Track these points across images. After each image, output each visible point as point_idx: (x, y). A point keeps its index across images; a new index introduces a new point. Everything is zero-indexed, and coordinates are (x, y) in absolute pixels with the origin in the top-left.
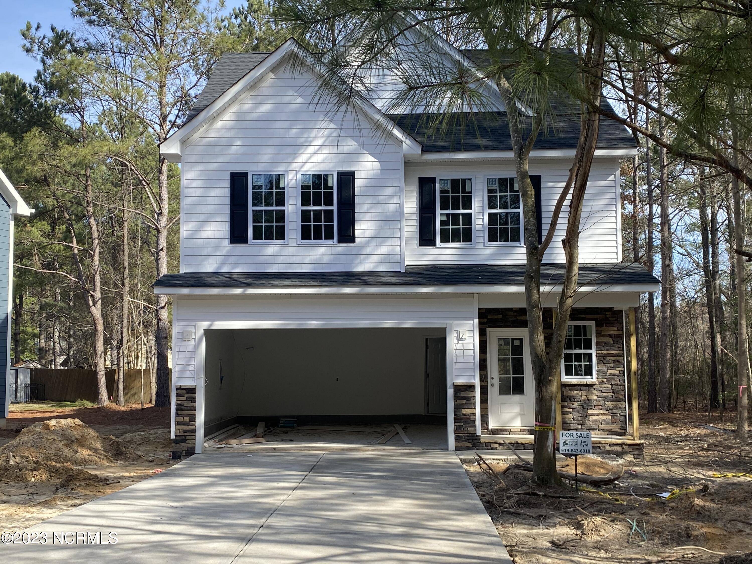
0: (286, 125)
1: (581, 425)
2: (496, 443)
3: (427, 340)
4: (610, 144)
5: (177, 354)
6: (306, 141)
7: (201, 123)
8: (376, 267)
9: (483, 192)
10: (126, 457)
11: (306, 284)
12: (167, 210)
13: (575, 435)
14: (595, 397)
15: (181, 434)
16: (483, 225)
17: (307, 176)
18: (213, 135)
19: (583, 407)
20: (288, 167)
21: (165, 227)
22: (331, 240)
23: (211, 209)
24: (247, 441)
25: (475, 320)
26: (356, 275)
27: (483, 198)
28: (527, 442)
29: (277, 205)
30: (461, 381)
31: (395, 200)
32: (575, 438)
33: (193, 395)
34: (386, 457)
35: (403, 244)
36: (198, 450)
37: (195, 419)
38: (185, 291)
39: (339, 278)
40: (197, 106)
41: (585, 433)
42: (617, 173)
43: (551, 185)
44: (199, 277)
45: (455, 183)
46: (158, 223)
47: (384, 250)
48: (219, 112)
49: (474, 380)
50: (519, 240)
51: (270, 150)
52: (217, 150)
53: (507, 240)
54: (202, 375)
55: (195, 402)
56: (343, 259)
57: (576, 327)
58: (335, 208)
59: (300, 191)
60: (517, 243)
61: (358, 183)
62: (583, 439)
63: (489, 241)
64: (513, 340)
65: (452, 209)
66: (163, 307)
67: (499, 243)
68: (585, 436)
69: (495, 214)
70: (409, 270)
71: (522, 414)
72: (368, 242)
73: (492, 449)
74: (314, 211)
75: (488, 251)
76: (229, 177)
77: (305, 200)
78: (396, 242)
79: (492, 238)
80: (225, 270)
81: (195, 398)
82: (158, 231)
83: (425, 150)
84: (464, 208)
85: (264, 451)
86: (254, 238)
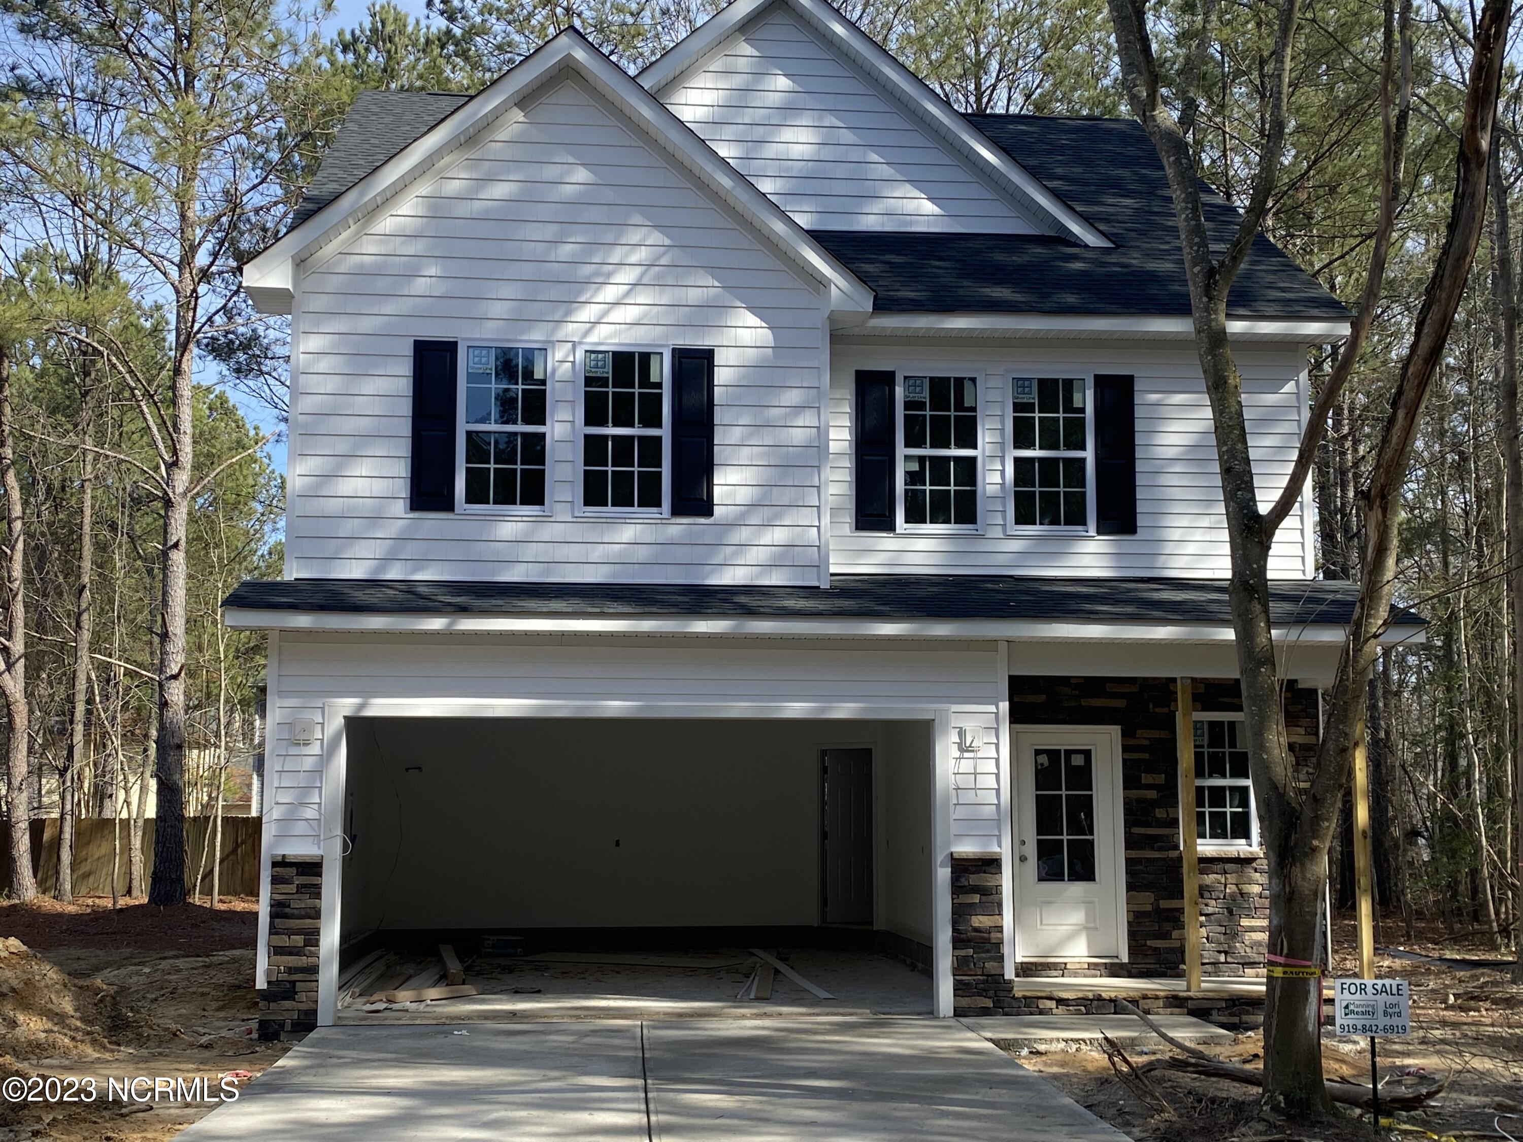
0: (549, 232)
1: (1226, 953)
2: (1050, 998)
3: (824, 753)
4: (1289, 309)
5: (276, 776)
6: (597, 274)
7: (345, 219)
8: (758, 576)
9: (1003, 410)
10: (141, 1035)
11: (606, 610)
12: (190, 456)
13: (1369, 989)
14: (1256, 889)
15: (284, 977)
16: (1003, 485)
17: (600, 356)
18: (372, 250)
19: (1230, 912)
20: (554, 330)
21: (185, 494)
22: (654, 510)
23: (362, 425)
24: (433, 993)
25: (1001, 704)
26: (717, 592)
27: (1003, 423)
28: (1124, 995)
29: (526, 421)
30: (967, 848)
31: (808, 419)
32: (1370, 996)
33: (314, 880)
35: (826, 520)
36: (324, 1017)
37: (318, 940)
38: (303, 621)
39: (680, 599)
41: (1394, 983)
42: (1301, 375)
43: (1154, 397)
44: (333, 588)
45: (939, 386)
46: (168, 485)
47: (778, 535)
48: (389, 195)
49: (1000, 846)
50: (1082, 522)
51: (508, 291)
52: (381, 285)
53: (1055, 522)
54: (338, 831)
55: (318, 896)
56: (681, 554)
57: (1211, 723)
58: (665, 432)
59: (582, 389)
60: (1080, 528)
61: (721, 376)
62: (1390, 999)
63: (1017, 523)
64: (1069, 753)
65: (932, 446)
66: (175, 677)
67: (1038, 527)
68: (1395, 991)
69: (1031, 460)
70: (837, 584)
71: (1089, 929)
72: (743, 515)
73: (1041, 1012)
74: (615, 438)
75: (1015, 546)
76: (410, 352)
77: (593, 415)
78: (807, 517)
79: (1024, 516)
80: (394, 573)
81: (318, 887)
82: (168, 503)
83: (882, 306)
84: (959, 445)
85: (486, 1018)
86: (470, 499)
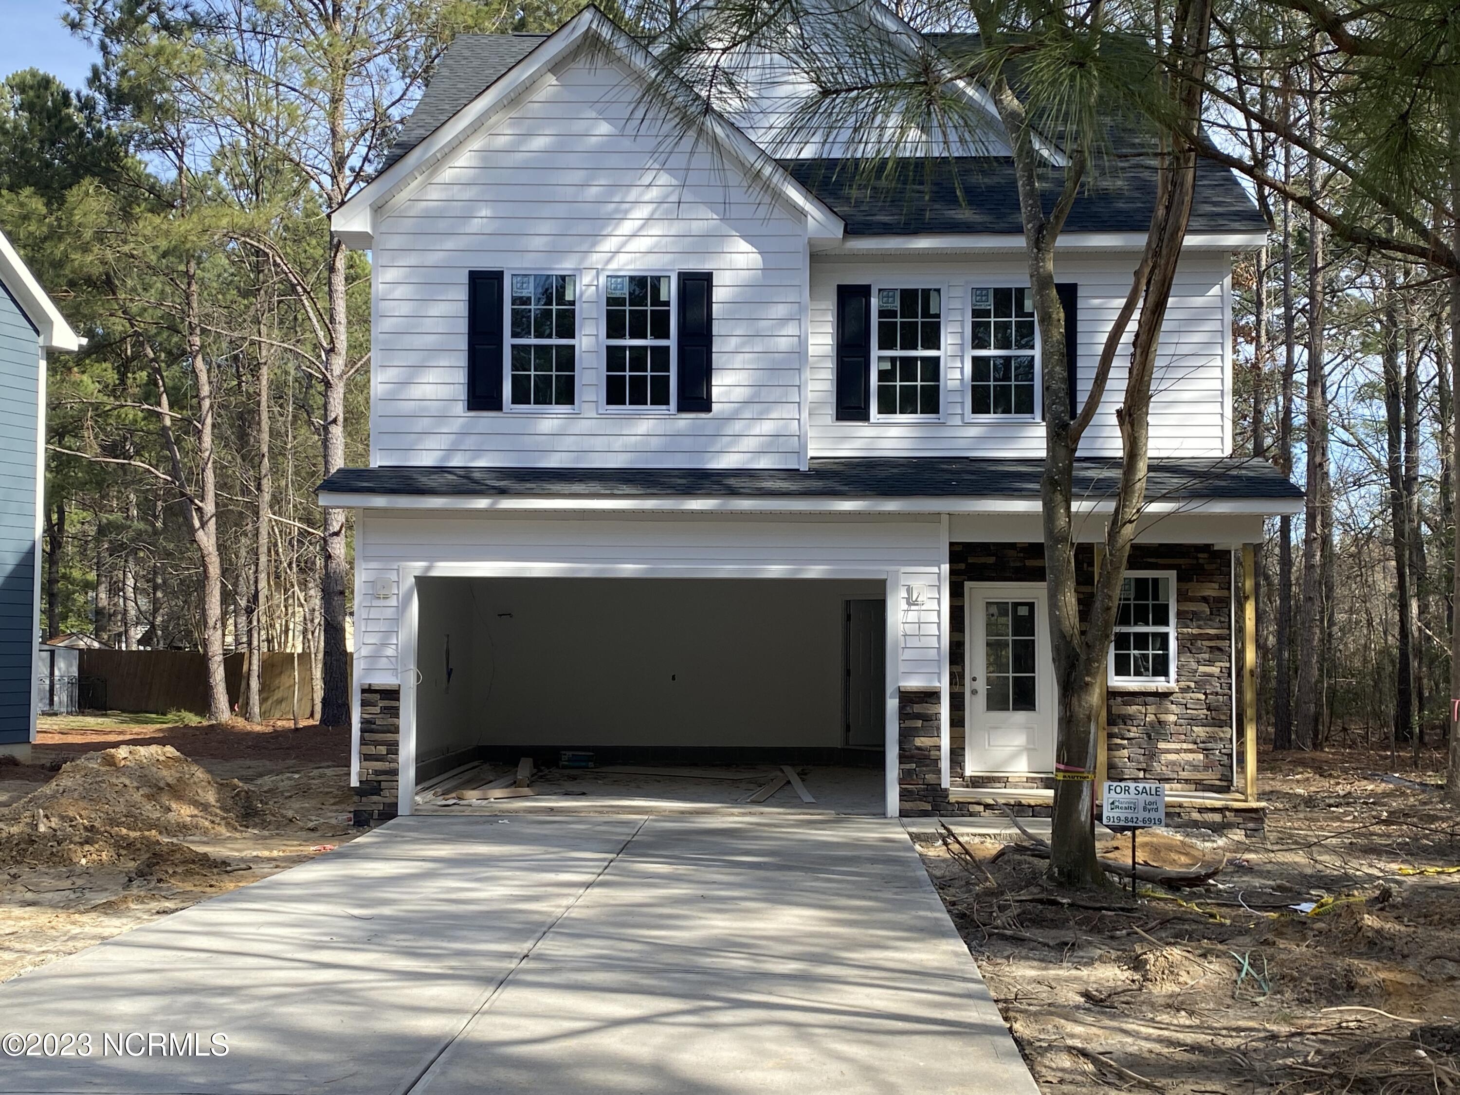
0: (577, 177)
1: (1145, 770)
2: (979, 804)
3: (848, 603)
4: (1213, 223)
5: (363, 623)
6: (617, 211)
7: (412, 172)
8: (752, 460)
9: (963, 316)
10: (265, 821)
11: (616, 492)
12: (345, 344)
13: (1132, 790)
14: (1172, 718)
15: (372, 777)
16: (962, 380)
17: (619, 280)
18: (434, 197)
19: (1149, 737)
20: (582, 260)
21: (341, 377)
22: (664, 407)
23: (429, 341)
24: (498, 793)
25: (943, 566)
26: (712, 475)
27: (963, 327)
28: (1039, 802)
29: (560, 336)
30: (914, 683)
31: (791, 329)
32: (1132, 795)
33: (393, 703)
34: (766, 828)
35: (805, 415)
36: (403, 808)
37: (397, 750)
38: (380, 501)
39: (680, 481)
40: (405, 139)
41: (1153, 786)
42: (1225, 280)
43: (1096, 302)
44: (406, 474)
45: (909, 297)
46: (326, 369)
47: (767, 427)
48: (446, 150)
49: (940, 681)
50: (1031, 411)
51: (545, 227)
52: (442, 225)
53: (1007, 411)
54: (412, 666)
55: (397, 716)
56: (687, 443)
57: (1138, 580)
58: (672, 343)
59: (604, 308)
60: (1029, 416)
61: (719, 294)
62: (1149, 798)
63: (973, 412)
64: (1016, 605)
65: (901, 349)
66: (337, 534)
67: (992, 415)
68: (1153, 792)
69: (986, 359)
70: (816, 466)
71: (1030, 750)
72: (737, 411)
73: (971, 815)
74: (631, 348)
75: (973, 432)
76: (465, 280)
77: (614, 328)
78: (790, 411)
79: (980, 405)
80: (457, 461)
81: (397, 709)
82: (328, 384)
83: (852, 230)
84: (925, 347)
85: (530, 812)
86: (515, 401)
